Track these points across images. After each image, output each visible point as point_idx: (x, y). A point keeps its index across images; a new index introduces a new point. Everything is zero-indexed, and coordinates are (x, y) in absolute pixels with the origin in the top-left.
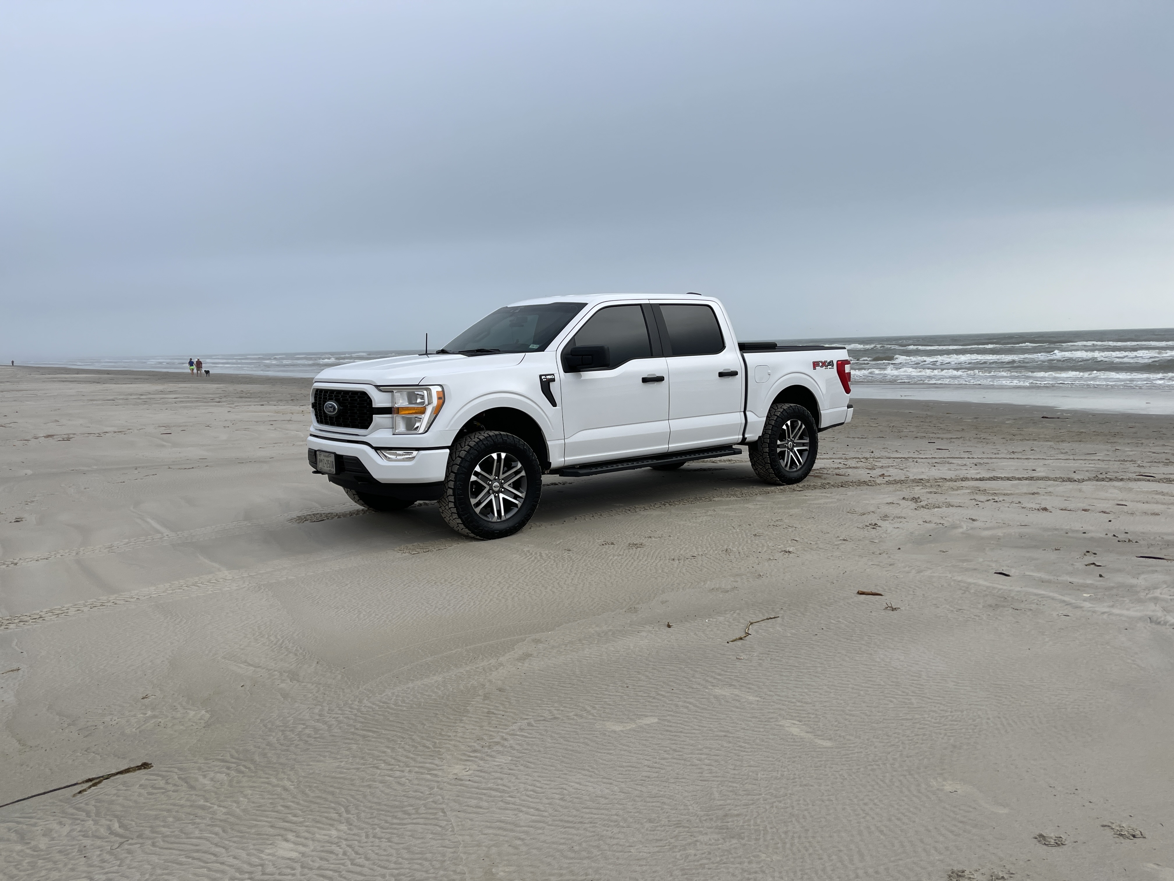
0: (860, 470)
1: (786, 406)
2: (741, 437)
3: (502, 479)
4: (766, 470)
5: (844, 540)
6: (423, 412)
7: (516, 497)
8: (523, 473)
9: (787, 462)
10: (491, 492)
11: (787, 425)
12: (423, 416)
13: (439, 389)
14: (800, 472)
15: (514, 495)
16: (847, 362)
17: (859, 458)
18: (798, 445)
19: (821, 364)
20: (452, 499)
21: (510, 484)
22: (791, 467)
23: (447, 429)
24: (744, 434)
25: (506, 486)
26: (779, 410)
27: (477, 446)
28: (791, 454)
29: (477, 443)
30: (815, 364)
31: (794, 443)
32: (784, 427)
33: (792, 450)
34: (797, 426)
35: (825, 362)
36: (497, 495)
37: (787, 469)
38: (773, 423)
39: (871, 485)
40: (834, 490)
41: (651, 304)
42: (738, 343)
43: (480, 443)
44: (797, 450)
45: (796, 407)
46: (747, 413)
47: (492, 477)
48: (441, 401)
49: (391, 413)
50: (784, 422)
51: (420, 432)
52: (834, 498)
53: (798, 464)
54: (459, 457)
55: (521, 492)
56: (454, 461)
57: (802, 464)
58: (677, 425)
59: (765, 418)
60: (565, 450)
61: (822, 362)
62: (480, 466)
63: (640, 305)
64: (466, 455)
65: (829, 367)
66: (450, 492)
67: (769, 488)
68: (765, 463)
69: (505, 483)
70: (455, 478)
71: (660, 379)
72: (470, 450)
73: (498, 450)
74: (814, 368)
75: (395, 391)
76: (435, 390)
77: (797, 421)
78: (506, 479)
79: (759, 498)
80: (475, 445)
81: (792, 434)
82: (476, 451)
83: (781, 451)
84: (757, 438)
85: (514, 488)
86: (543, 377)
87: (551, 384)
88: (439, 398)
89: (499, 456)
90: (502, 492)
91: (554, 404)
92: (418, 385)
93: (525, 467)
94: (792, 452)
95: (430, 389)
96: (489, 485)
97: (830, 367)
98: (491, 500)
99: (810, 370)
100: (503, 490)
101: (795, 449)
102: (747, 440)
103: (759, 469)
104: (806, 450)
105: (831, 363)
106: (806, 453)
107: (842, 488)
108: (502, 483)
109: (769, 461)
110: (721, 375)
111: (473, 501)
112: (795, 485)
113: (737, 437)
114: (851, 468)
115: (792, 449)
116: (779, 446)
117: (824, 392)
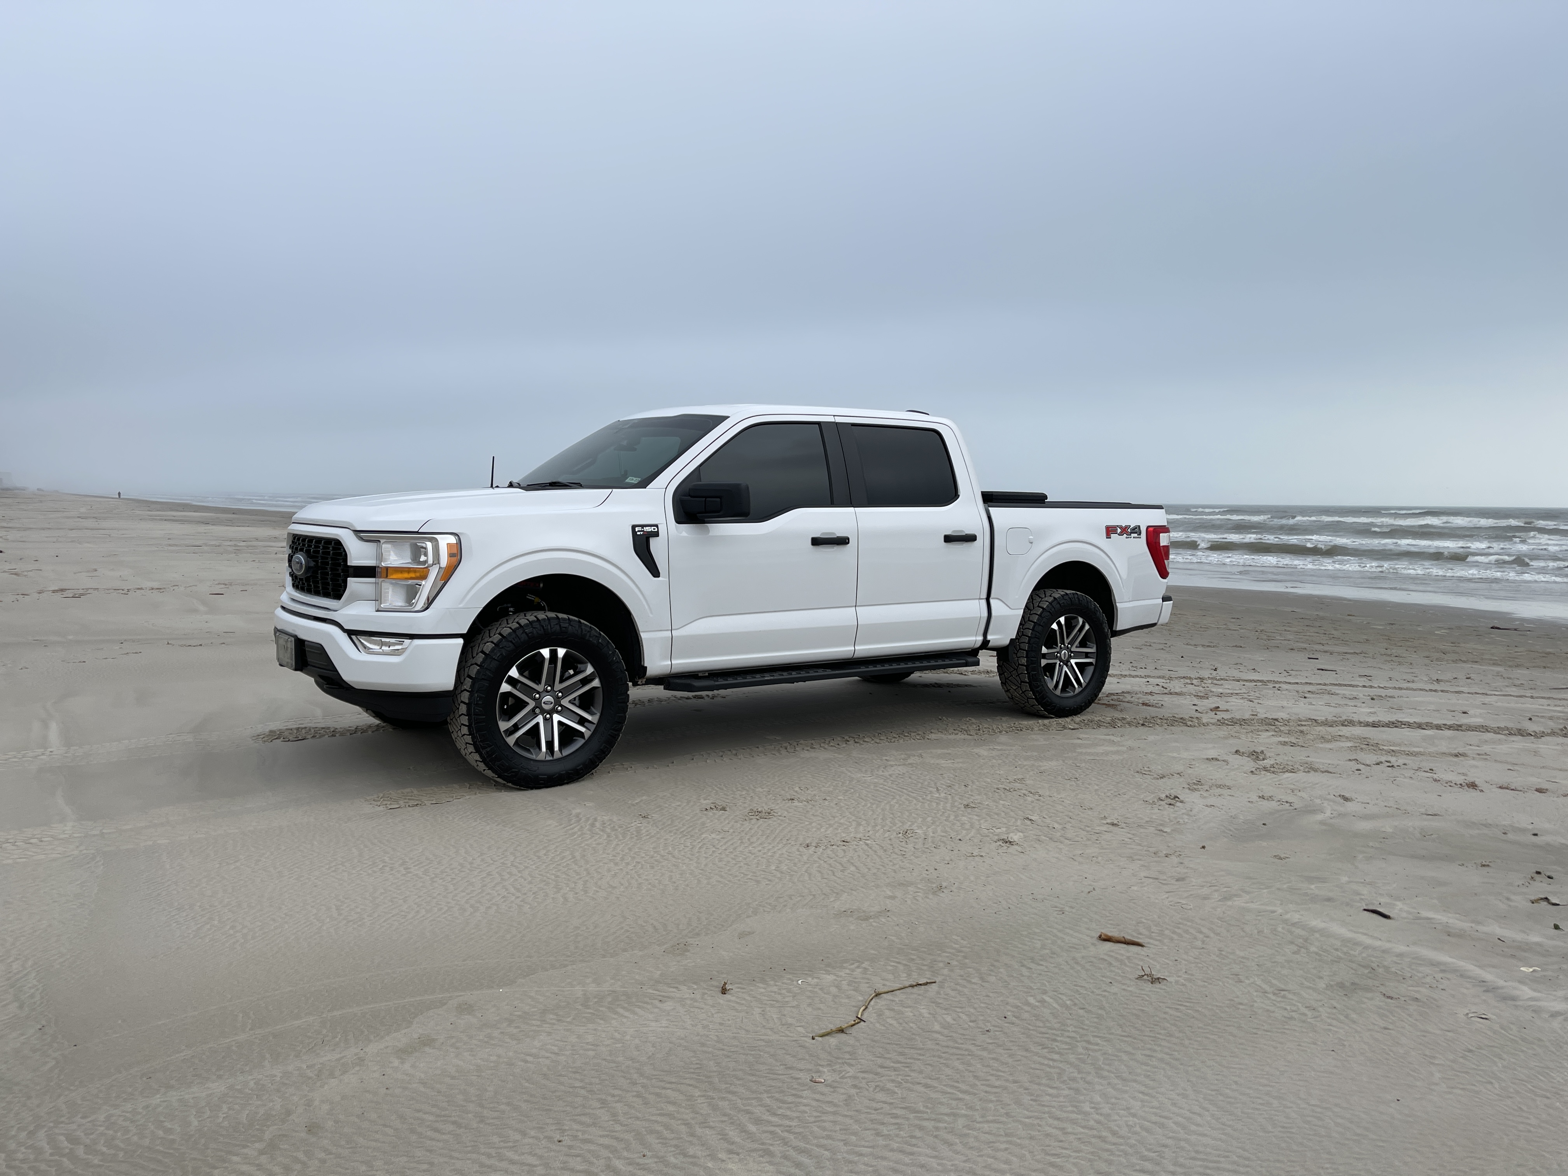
0: (1183, 697)
1: (1058, 593)
2: (980, 638)
3: (560, 691)
4: (1023, 692)
5: (1113, 824)
6: (424, 577)
7: (582, 721)
8: (596, 683)
9: (1058, 683)
10: (537, 710)
11: (1059, 624)
12: (423, 583)
13: (452, 540)
14: (1079, 699)
15: (578, 718)
16: (1164, 529)
17: (1190, 678)
18: (1077, 655)
19: (1119, 530)
20: (465, 720)
21: (575, 699)
22: (1064, 689)
23: (461, 606)
24: (985, 634)
25: (565, 702)
26: (1046, 599)
27: (514, 636)
28: (1065, 668)
29: (514, 631)
30: (1110, 531)
31: (1072, 652)
32: (1055, 626)
33: (1067, 663)
34: (1076, 626)
35: (1127, 527)
36: (548, 716)
37: (1058, 692)
38: (1035, 618)
39: (1191, 726)
40: (1128, 729)
41: (837, 424)
42: (982, 492)
43: (519, 632)
44: (1076, 663)
45: (1076, 596)
46: (992, 601)
47: (540, 688)
48: (454, 559)
49: (374, 576)
50: (1054, 618)
51: (416, 609)
52: (1123, 746)
53: (1076, 686)
54: (483, 652)
55: (592, 714)
56: (473, 658)
57: (1084, 685)
58: (869, 615)
59: (1022, 611)
60: (671, 648)
61: (1121, 527)
62: (520, 670)
63: (818, 423)
64: (493, 650)
65: (1133, 535)
66: (463, 709)
67: (1026, 723)
68: (1022, 682)
69: (563, 697)
70: (472, 686)
71: (843, 541)
72: (500, 641)
73: (552, 643)
74: (1108, 536)
75: (382, 541)
76: (445, 542)
77: (1077, 618)
78: (566, 692)
79: (1003, 738)
80: (510, 634)
81: (1068, 637)
82: (510, 644)
83: (1047, 664)
84: (1007, 642)
85: (581, 707)
86: (637, 529)
87: (653, 542)
88: (451, 555)
89: (554, 654)
90: (558, 712)
91: (655, 573)
92: (417, 533)
93: (600, 672)
94: (1067, 666)
95: (436, 540)
96: (534, 699)
97: (1136, 535)
98: (538, 724)
99: (1100, 539)
100: (560, 708)
101: (1073, 661)
102: (990, 644)
103: (1012, 690)
104: (1090, 664)
105: (1136, 530)
106: (1090, 670)
107: (1142, 727)
108: (559, 698)
109: (1027, 680)
110: (948, 539)
111: (504, 726)
112: (1068, 720)
113: (974, 638)
114: (1171, 694)
115: (1068, 661)
116: (1044, 656)
117: (1124, 574)
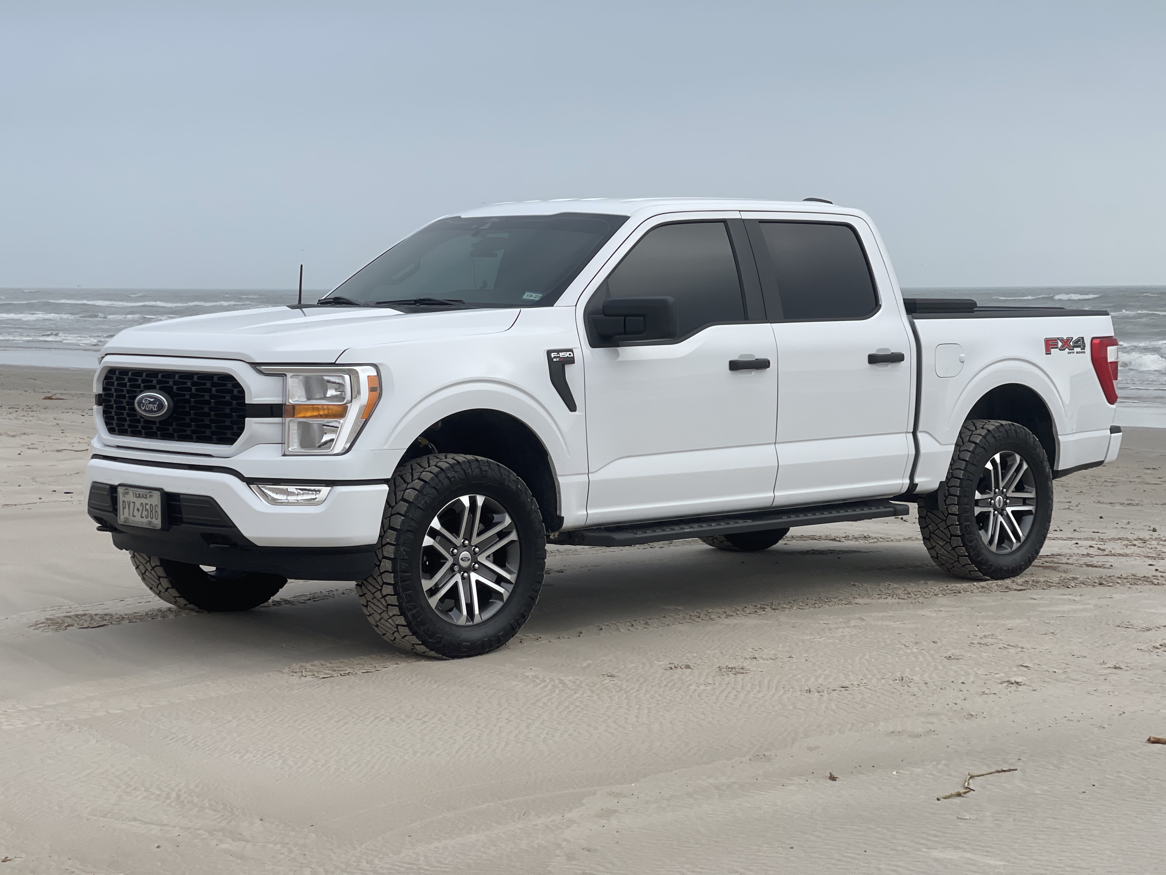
0: (1132, 558)
1: (992, 425)
2: (907, 481)
3: (476, 546)
4: (953, 549)
6: (342, 413)
7: (500, 580)
8: (513, 536)
9: (993, 536)
10: (456, 568)
11: (994, 462)
12: (342, 421)
13: (373, 372)
14: (1018, 556)
15: (495, 577)
16: (1110, 341)
18: (1014, 501)
19: (1060, 344)
20: (390, 578)
21: (489, 556)
22: (999, 546)
23: (386, 447)
24: (912, 477)
25: (482, 559)
26: (978, 432)
27: (436, 481)
28: (1000, 519)
29: (436, 475)
30: (1050, 344)
31: (1007, 498)
32: (989, 466)
33: (1002, 512)
34: (1012, 465)
35: (1069, 339)
36: (466, 574)
37: (994, 548)
38: (967, 456)
40: (1084, 589)
41: (743, 220)
42: (904, 300)
43: (442, 476)
44: (1013, 512)
45: (1013, 427)
46: (920, 436)
47: (458, 541)
48: (376, 394)
49: (280, 416)
50: (988, 455)
51: (336, 451)
53: (1014, 540)
54: (403, 500)
55: (509, 572)
56: (392, 507)
57: (1023, 538)
58: (791, 453)
59: (954, 446)
60: (588, 495)
61: (1062, 340)
62: (440, 519)
63: (724, 221)
64: (416, 497)
65: (1076, 350)
66: (387, 565)
67: (959, 585)
68: (952, 535)
69: (481, 553)
70: (397, 539)
71: (762, 365)
72: (423, 487)
73: (472, 490)
74: (1048, 352)
75: (289, 375)
76: (365, 374)
77: (1013, 455)
78: (483, 546)
79: (942, 600)
80: (432, 479)
81: (1003, 480)
82: (433, 490)
83: (981, 513)
84: (935, 486)
85: (495, 562)
87: (568, 369)
88: (372, 389)
89: (473, 501)
90: (475, 570)
91: (572, 406)
92: (334, 364)
93: (516, 523)
94: (1002, 515)
95: (357, 372)
96: (453, 555)
97: (1079, 349)
98: (456, 583)
99: (1038, 355)
100: (477, 566)
101: (1009, 510)
102: (918, 489)
103: (938, 548)
104: (1029, 512)
105: (1080, 343)
106: (1029, 519)
107: (1101, 587)
108: (475, 553)
109: (959, 532)
110: (873, 359)
111: (427, 584)
112: (1008, 581)
113: (900, 481)
115: (1003, 509)
116: (977, 503)
117: (1067, 400)
